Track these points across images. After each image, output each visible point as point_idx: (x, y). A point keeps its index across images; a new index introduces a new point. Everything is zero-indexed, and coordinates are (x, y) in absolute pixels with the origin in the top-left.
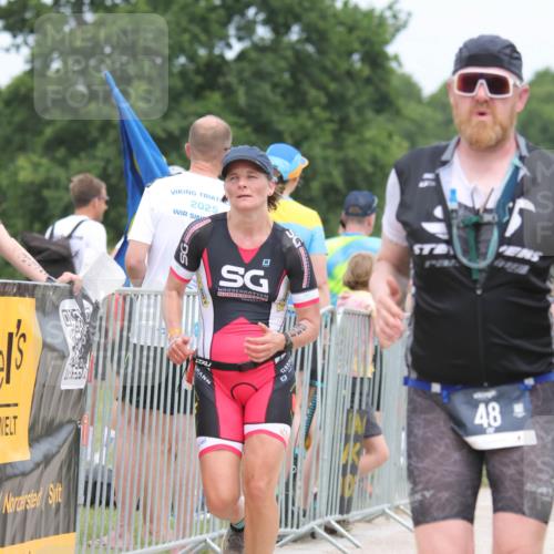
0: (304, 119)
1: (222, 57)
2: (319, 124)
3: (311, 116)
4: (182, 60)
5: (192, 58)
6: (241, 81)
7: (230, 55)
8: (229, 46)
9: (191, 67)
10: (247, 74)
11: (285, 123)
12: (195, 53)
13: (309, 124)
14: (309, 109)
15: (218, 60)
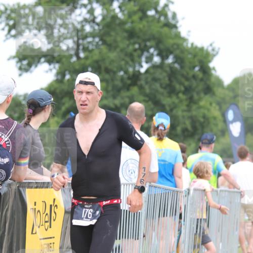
0: (175, 99)
1: (139, 71)
2: (181, 101)
3: (178, 97)
4: (122, 73)
5: (126, 72)
6: (147, 83)
7: (143, 70)
8: (142, 66)
9: (126, 76)
10: (149, 79)
11: (167, 101)
12: (128, 69)
13: (176, 101)
14: (177, 94)
15: (137, 73)
